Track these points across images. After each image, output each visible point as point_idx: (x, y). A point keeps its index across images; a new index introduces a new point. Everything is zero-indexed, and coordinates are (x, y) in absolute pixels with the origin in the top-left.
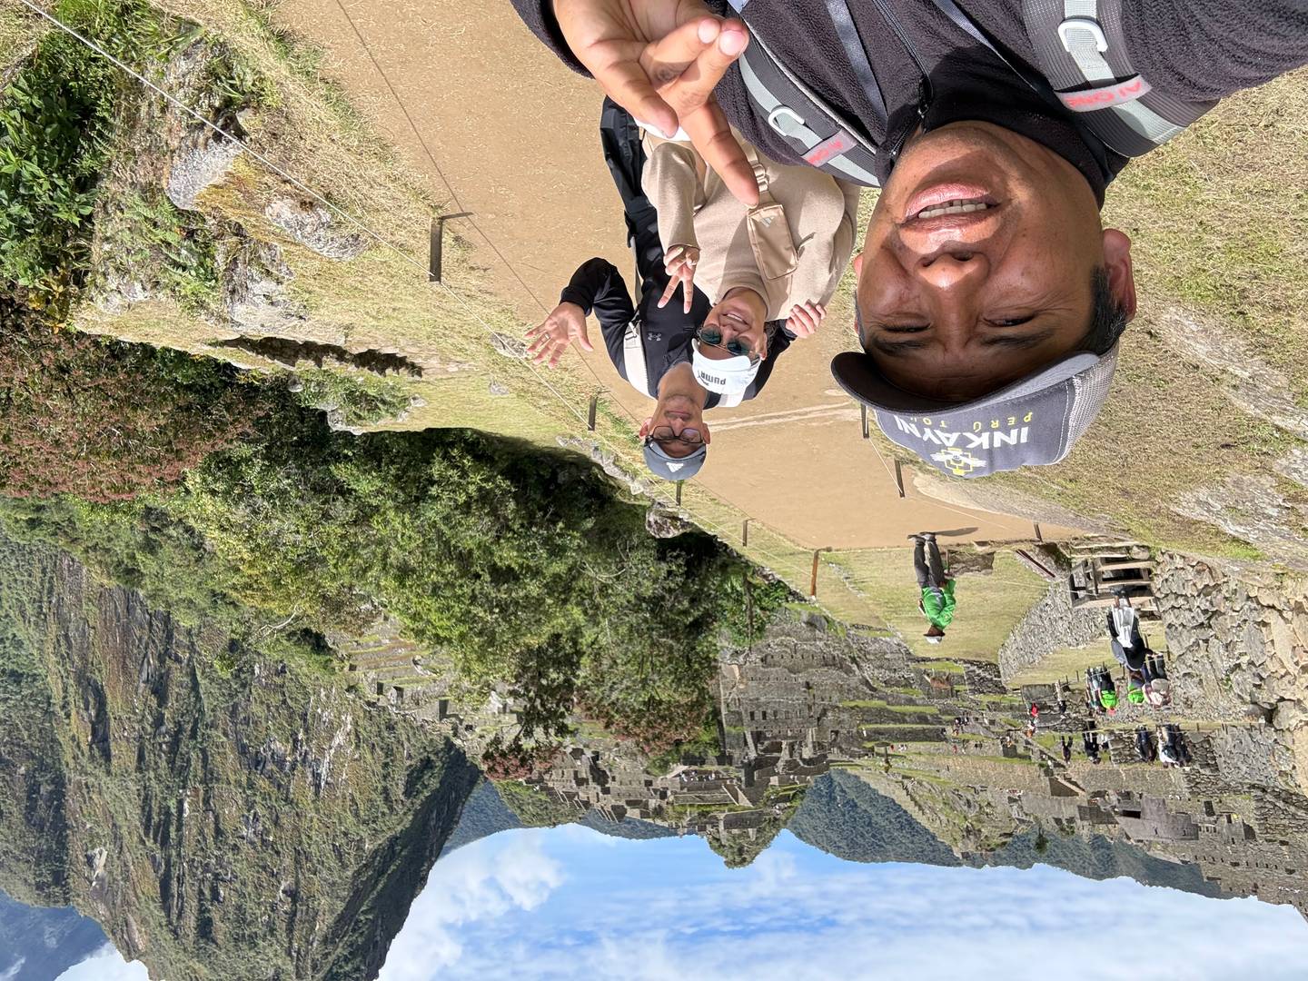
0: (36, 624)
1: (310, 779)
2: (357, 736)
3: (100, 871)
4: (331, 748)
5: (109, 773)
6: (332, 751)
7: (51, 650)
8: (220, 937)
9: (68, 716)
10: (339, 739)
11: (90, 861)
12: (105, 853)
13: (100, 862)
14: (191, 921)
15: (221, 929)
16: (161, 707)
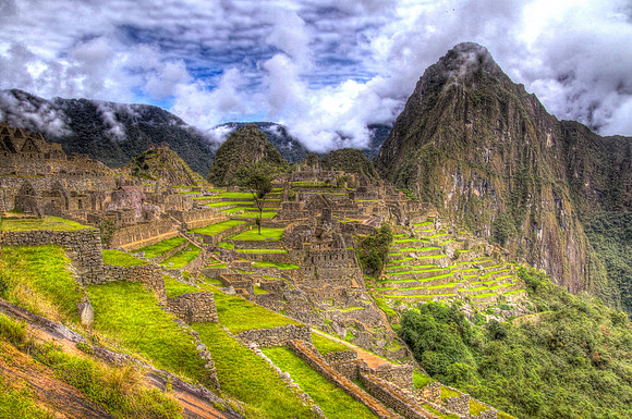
0: (590, 258)
1: (462, 177)
2: (442, 198)
3: (549, 136)
5: (552, 184)
6: (452, 191)
7: (582, 245)
8: (497, 103)
9: (572, 213)
10: (450, 196)
11: (553, 140)
12: (547, 144)
13: (549, 140)
14: (511, 112)
15: (497, 107)
16: (532, 215)
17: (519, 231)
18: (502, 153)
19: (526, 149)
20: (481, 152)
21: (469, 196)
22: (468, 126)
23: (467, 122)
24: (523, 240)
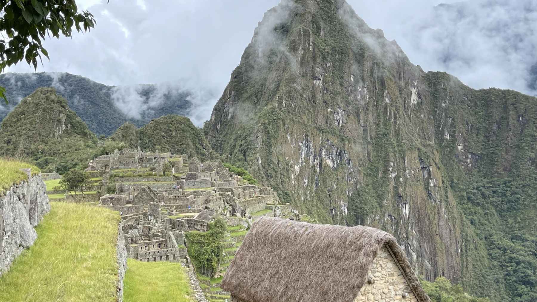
0: (467, 235)
1: (311, 145)
2: (288, 171)
3: (414, 91)
4: (302, 163)
5: (418, 149)
6: (300, 161)
7: (457, 221)
9: (443, 182)
10: (297, 169)
11: (419, 96)
12: (412, 101)
13: (414, 96)
14: (367, 64)
16: (396, 188)
17: (381, 207)
18: (358, 114)
19: (386, 108)
20: (332, 113)
21: (320, 167)
22: (317, 83)
23: (315, 78)
24: (386, 218)
